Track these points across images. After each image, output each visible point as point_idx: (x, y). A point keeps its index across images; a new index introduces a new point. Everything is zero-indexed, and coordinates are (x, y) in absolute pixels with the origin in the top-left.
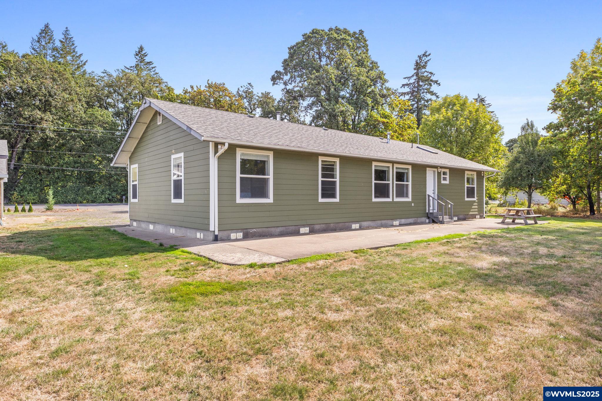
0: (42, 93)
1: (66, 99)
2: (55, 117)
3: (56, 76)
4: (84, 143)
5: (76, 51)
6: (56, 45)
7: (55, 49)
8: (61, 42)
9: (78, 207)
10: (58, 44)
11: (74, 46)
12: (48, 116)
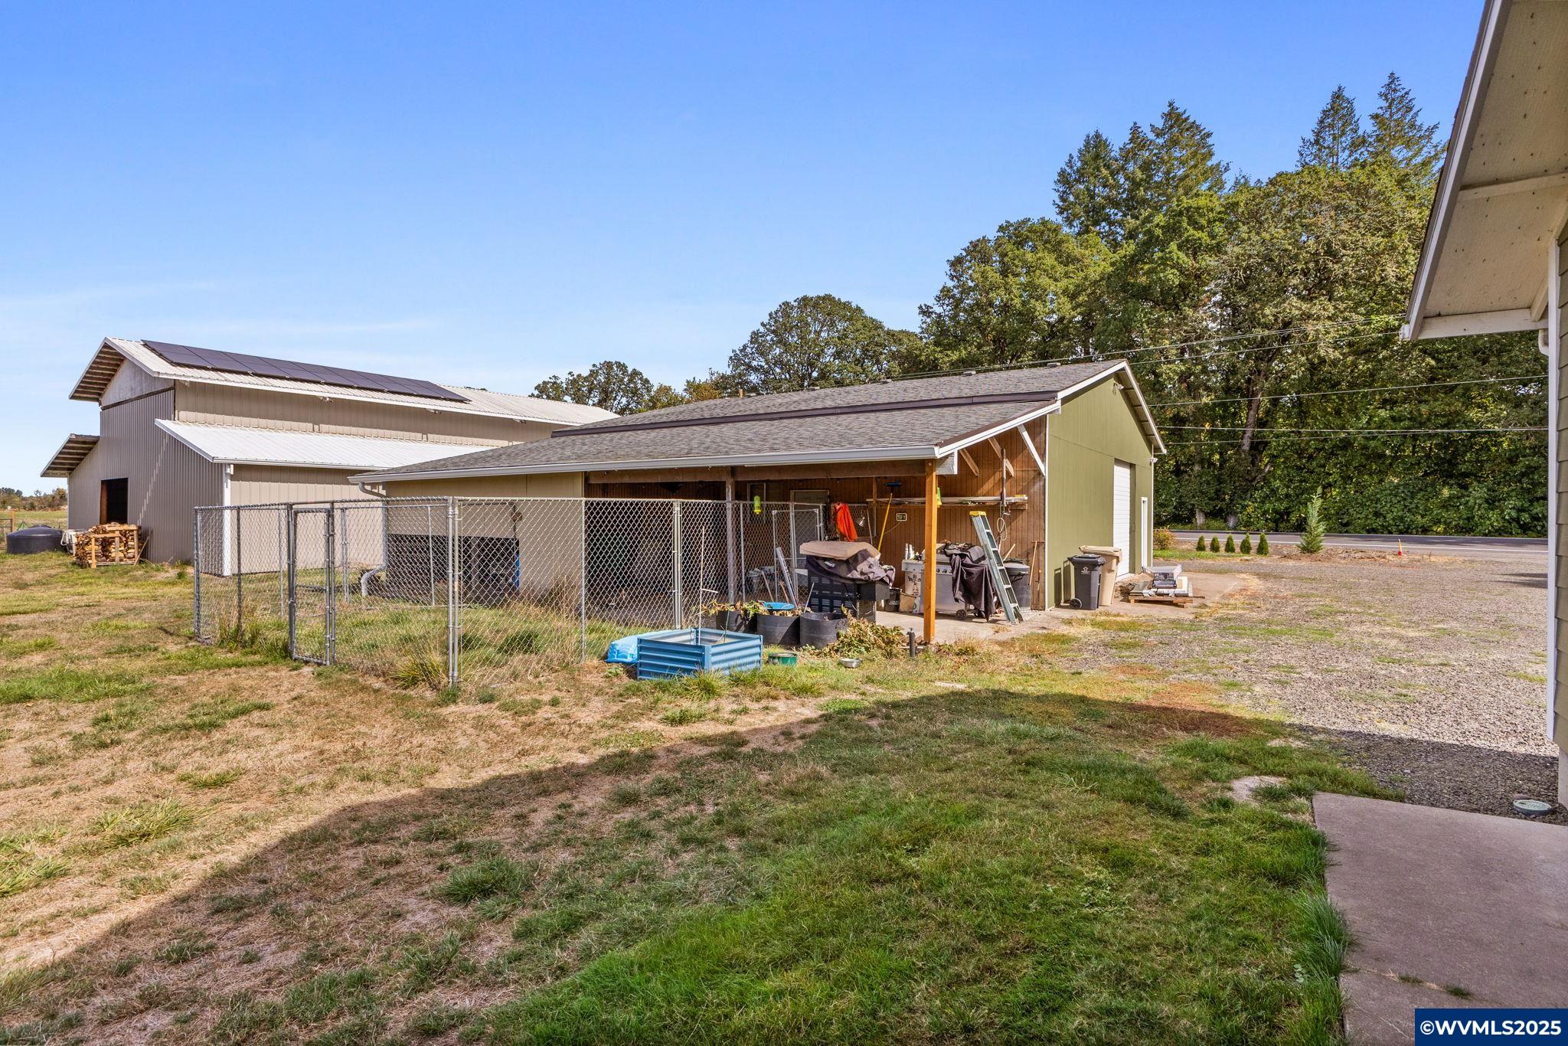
0: (1307, 252)
1: (1372, 248)
2: (1342, 306)
3: (1345, 198)
4: (1433, 363)
5: (1418, 123)
6: (1360, 133)
7: (1360, 143)
8: (1375, 117)
9: (1401, 546)
10: (1367, 126)
11: (1412, 113)
12: (1322, 306)
